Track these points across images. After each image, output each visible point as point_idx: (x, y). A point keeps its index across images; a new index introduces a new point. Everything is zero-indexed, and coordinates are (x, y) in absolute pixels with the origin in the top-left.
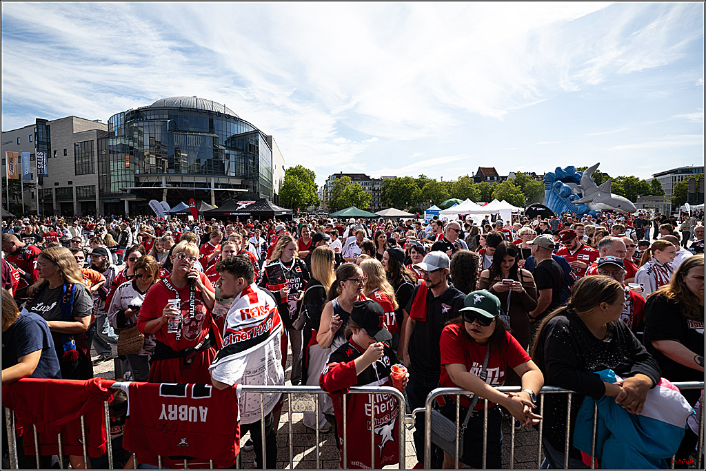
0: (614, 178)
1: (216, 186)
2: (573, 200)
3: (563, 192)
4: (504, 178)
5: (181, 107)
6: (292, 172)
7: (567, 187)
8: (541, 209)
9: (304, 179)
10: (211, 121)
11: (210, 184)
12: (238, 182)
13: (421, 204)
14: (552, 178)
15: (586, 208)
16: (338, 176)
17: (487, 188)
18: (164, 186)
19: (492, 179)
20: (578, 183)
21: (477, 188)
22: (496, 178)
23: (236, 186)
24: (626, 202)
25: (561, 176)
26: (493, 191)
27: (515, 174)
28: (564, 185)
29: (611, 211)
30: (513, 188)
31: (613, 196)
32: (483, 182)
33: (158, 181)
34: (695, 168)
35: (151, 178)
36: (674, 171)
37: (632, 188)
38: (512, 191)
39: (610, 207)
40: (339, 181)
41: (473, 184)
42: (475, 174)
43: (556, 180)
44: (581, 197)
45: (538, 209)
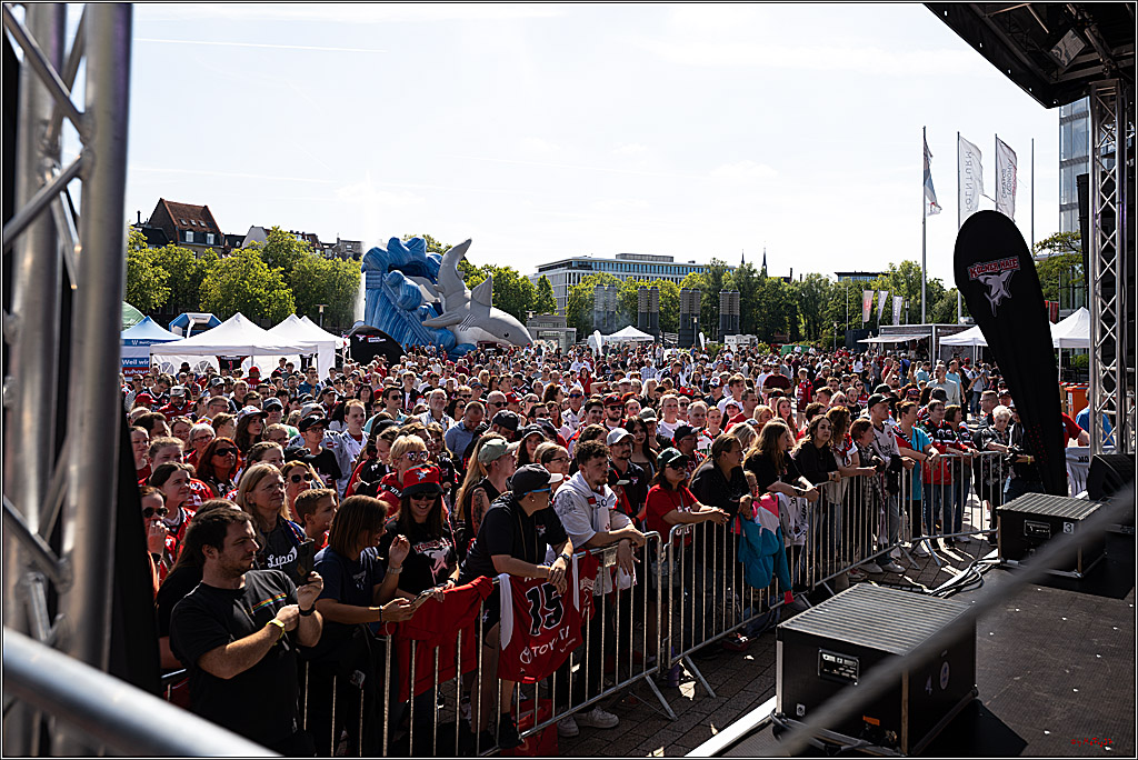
0: (478, 267)
3: (406, 298)
4: (235, 240)
7: (413, 287)
8: (377, 340)
14: (382, 262)
15: (451, 337)
17: (184, 265)
19: (200, 238)
20: (432, 277)
21: (154, 264)
22: (211, 236)
24: (517, 328)
25: (400, 259)
26: (205, 275)
27: (268, 231)
28: (409, 282)
29: (493, 345)
30: (264, 272)
31: (495, 313)
32: (171, 245)
34: (595, 261)
36: (568, 264)
37: (507, 292)
38: (259, 281)
39: (490, 337)
42: (148, 218)
43: (391, 268)
44: (440, 313)
45: (370, 340)
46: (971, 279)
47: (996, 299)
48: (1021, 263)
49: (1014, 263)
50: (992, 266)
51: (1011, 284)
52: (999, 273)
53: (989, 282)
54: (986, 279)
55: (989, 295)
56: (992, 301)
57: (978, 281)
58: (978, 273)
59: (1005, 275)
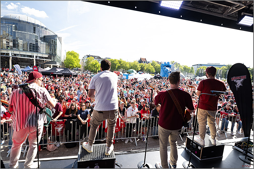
1: (36, 57)
2: (168, 73)
3: (166, 70)
4: (149, 62)
5: (19, 20)
6: (69, 53)
9: (75, 57)
10: (34, 28)
11: (33, 56)
12: (47, 56)
13: (120, 70)
14: (163, 65)
16: (88, 56)
17: (143, 65)
18: (10, 55)
20: (170, 68)
22: (146, 62)
23: (46, 58)
24: (182, 75)
25: (166, 65)
27: (152, 61)
28: (166, 68)
30: (151, 66)
32: (141, 63)
33: (7, 53)
35: (3, 51)
36: (198, 65)
40: (89, 58)
41: (139, 64)
42: (139, 60)
43: (164, 66)
45: (158, 76)
46: (232, 81)
47: (238, 86)
48: (247, 77)
49: (245, 77)
50: (238, 77)
51: (243, 83)
52: (240, 80)
53: (236, 82)
54: (236, 81)
55: (236, 85)
56: (237, 87)
57: (234, 81)
58: (234, 79)
59: (242, 80)
